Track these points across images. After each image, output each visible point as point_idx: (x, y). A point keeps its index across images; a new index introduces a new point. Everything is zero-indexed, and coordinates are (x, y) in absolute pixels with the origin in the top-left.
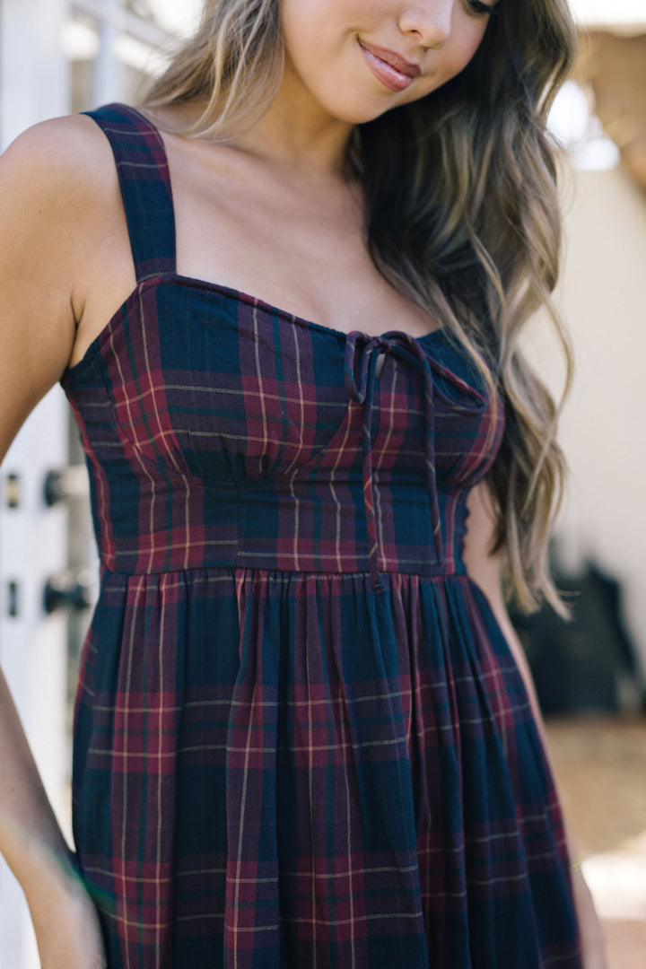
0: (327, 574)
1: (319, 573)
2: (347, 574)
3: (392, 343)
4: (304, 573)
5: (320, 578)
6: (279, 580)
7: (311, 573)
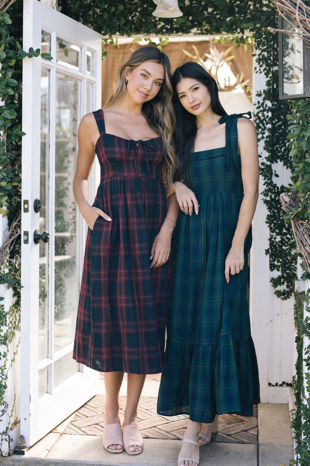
2: (134, 177)
3: (139, 142)
5: (130, 178)
6: (124, 178)
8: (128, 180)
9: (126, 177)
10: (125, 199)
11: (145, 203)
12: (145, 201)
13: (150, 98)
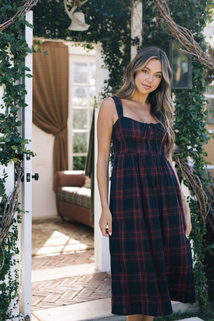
1: (142, 153)
2: (146, 153)
3: (151, 125)
6: (137, 154)
8: (141, 155)
9: (139, 153)
10: (139, 172)
11: (156, 175)
12: (156, 173)
13: (153, 89)
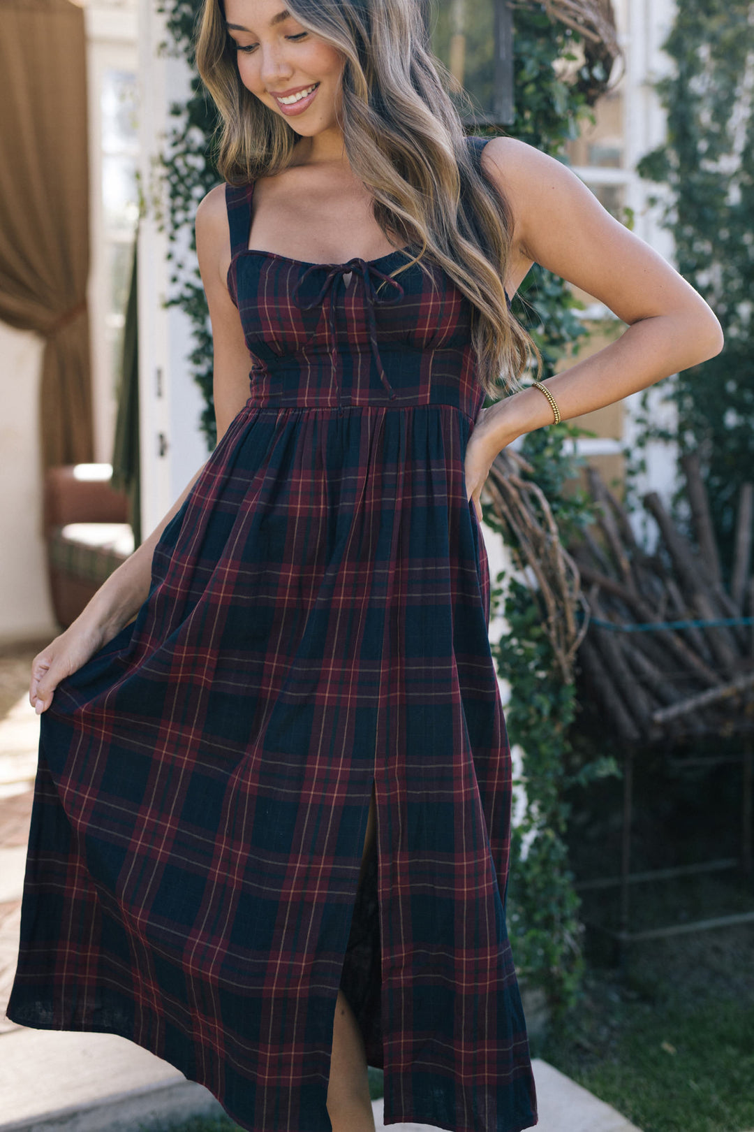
0: (322, 407)
1: (317, 408)
2: (334, 408)
3: (353, 266)
4: (310, 408)
5: (318, 410)
6: (297, 413)
7: (314, 408)
8: (311, 416)
